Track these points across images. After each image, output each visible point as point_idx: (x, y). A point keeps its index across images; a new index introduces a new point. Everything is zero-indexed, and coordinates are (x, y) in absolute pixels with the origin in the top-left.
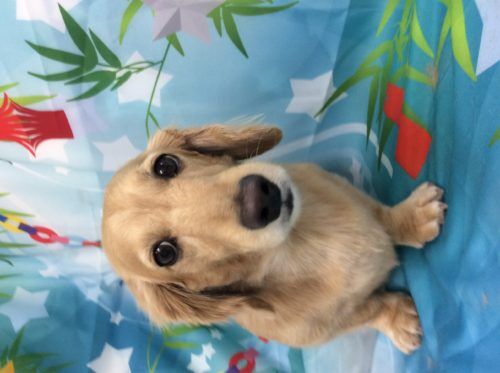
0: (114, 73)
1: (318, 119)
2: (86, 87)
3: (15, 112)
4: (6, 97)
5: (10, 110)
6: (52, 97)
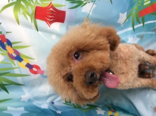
0: (83, 2)
1: (122, 26)
2: (75, 5)
3: (51, 9)
4: (51, 3)
5: (50, 8)
6: (65, 6)
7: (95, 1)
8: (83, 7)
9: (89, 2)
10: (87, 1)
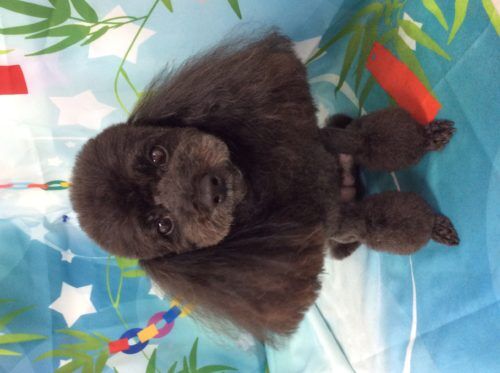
0: (89, 28)
2: (51, 41)
6: (8, 51)
7: (147, 17)
8: (91, 44)
9: (120, 24)
10: (104, 22)
